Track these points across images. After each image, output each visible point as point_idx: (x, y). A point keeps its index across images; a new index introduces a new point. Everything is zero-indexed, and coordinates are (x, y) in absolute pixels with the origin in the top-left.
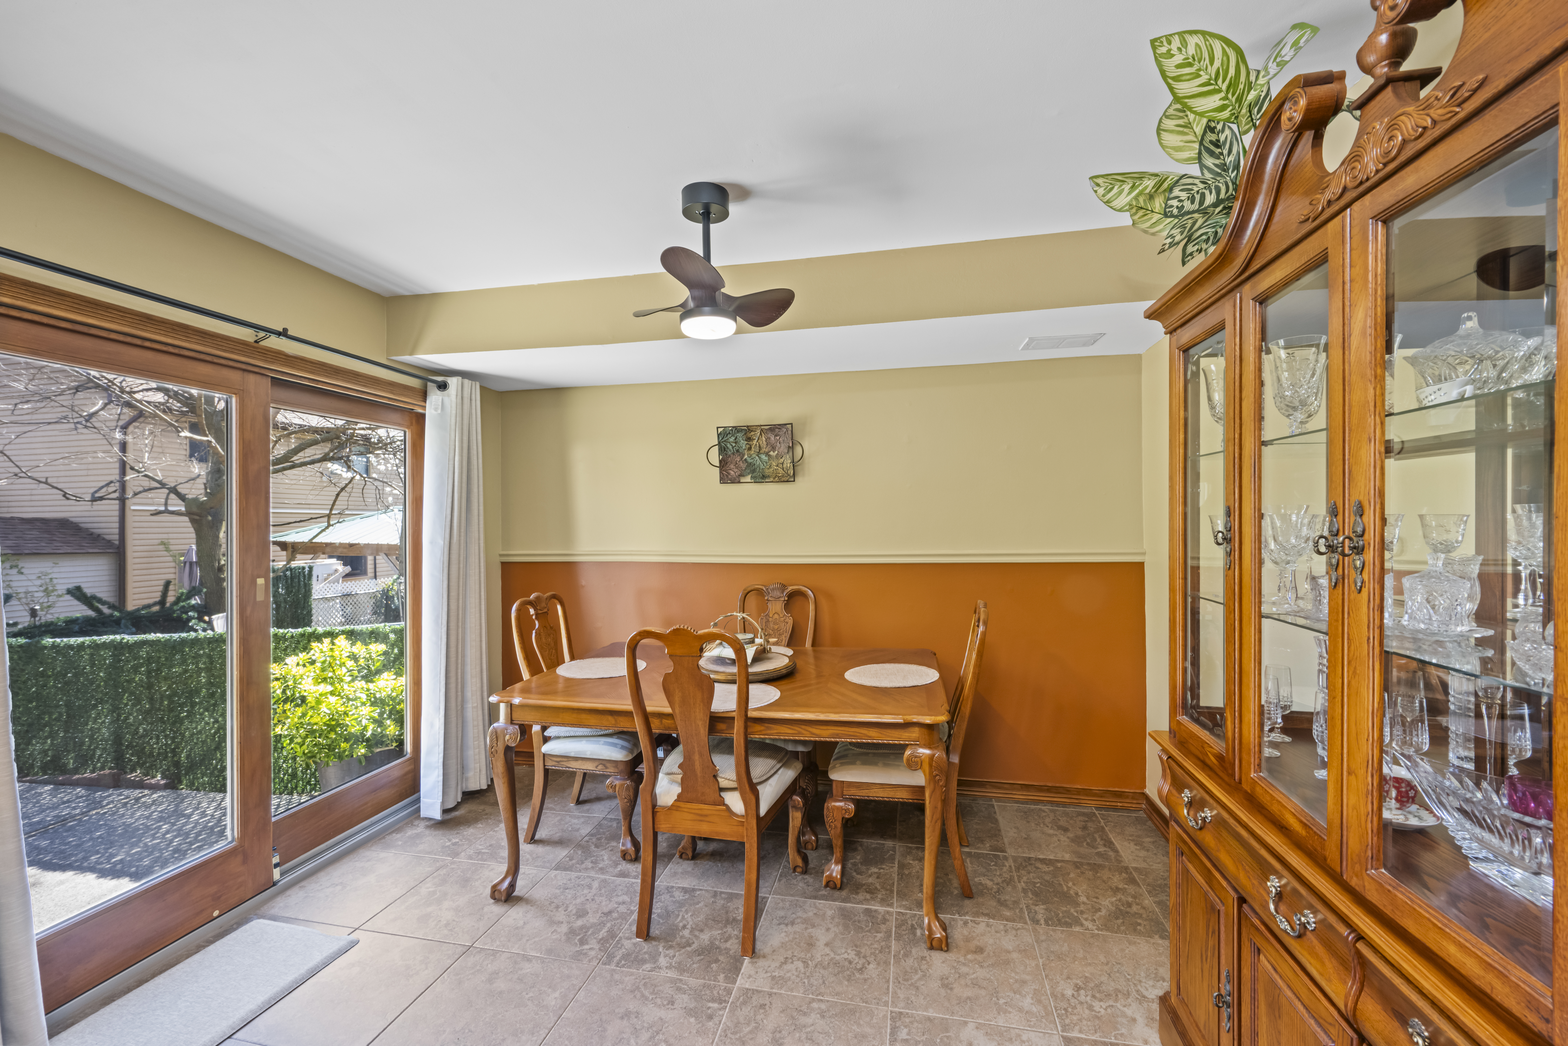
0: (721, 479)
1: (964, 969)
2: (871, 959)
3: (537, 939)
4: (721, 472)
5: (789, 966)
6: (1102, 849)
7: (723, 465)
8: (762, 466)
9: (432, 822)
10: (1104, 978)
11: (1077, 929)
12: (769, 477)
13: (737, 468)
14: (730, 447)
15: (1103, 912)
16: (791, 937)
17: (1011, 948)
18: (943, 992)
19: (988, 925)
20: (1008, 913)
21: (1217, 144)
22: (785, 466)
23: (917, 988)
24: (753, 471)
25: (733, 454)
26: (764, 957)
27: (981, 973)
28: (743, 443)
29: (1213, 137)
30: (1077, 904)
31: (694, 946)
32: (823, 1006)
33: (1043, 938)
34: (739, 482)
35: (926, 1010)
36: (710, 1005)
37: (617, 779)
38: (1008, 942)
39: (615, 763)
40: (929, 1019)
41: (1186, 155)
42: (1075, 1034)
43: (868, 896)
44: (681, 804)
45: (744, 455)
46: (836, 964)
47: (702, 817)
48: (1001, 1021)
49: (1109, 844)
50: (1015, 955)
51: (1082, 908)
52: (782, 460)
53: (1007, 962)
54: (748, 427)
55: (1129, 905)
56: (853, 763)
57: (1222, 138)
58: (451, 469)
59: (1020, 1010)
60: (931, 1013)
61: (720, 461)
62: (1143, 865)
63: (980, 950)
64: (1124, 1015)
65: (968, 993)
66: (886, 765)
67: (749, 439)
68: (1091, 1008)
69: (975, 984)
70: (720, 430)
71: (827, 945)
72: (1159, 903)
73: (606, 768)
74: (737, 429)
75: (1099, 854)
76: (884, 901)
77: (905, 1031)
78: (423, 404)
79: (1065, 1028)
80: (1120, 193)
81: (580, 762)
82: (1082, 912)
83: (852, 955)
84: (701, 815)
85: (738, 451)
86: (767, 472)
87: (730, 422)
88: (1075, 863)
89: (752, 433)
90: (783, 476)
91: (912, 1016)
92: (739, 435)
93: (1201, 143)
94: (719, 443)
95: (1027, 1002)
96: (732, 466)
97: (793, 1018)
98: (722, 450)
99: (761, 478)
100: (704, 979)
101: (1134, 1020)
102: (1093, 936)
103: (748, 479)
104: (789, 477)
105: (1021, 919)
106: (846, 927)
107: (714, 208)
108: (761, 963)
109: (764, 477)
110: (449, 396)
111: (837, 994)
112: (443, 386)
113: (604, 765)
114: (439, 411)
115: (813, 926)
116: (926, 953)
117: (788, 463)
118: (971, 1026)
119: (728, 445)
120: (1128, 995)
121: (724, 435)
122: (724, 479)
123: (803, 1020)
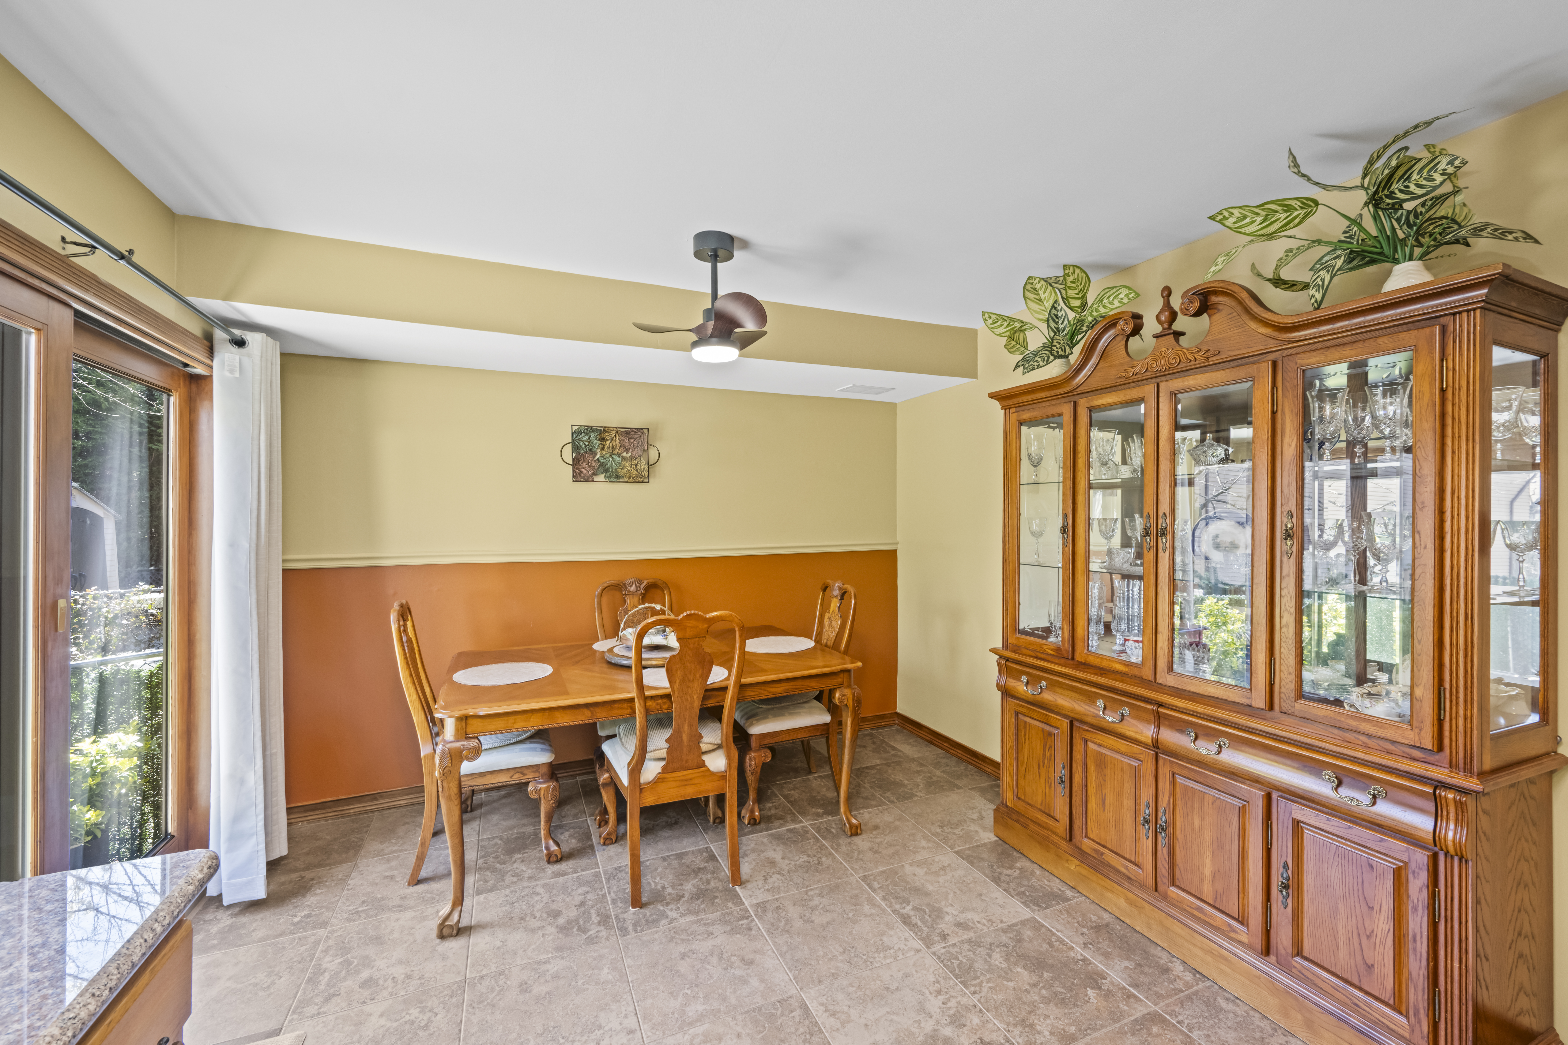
0: (574, 477)
1: (878, 840)
2: (820, 855)
3: (534, 946)
4: (573, 471)
5: (770, 880)
6: (893, 752)
7: (576, 462)
8: (615, 467)
9: (237, 909)
10: (949, 818)
11: (916, 798)
12: (622, 477)
13: (589, 467)
14: (583, 446)
15: (922, 786)
16: (754, 863)
17: (892, 820)
18: (876, 855)
19: (869, 813)
20: (874, 803)
21: (1056, 316)
22: (638, 467)
23: (862, 860)
24: (606, 471)
25: (586, 452)
26: (748, 881)
27: (888, 839)
28: (596, 443)
29: (1056, 313)
30: (905, 786)
31: (687, 896)
32: (817, 891)
33: (903, 809)
34: (593, 481)
35: (877, 868)
36: (741, 923)
37: (541, 783)
38: (888, 818)
39: (535, 767)
40: (882, 872)
41: (1041, 317)
42: (958, 849)
43: (781, 822)
44: (667, 775)
45: (596, 454)
46: (800, 866)
47: (686, 782)
48: (919, 857)
49: (894, 748)
50: (897, 823)
51: (909, 787)
52: (635, 462)
53: (896, 828)
54: (604, 427)
55: (931, 778)
56: (766, 718)
57: (1060, 315)
58: (256, 451)
59: (924, 848)
60: (881, 869)
61: (573, 460)
62: (920, 755)
63: (876, 827)
64: (972, 831)
65: (891, 851)
66: (791, 714)
67: (603, 439)
68: (954, 833)
69: (890, 845)
70: (575, 428)
71: (783, 858)
72: (943, 772)
73: (524, 775)
74: (591, 429)
75: (893, 755)
76: (795, 820)
77: (876, 883)
78: (208, 361)
79: (951, 847)
80: (1002, 325)
81: (489, 777)
82: (911, 789)
83: (806, 858)
84: (686, 780)
85: (590, 450)
86: (620, 472)
87: (583, 420)
88: (885, 764)
89: (607, 434)
90: (637, 477)
91: (872, 875)
92: (593, 434)
93: (1050, 314)
94: (573, 440)
95: (924, 843)
96: (584, 465)
97: (804, 905)
98: (576, 448)
99: (615, 477)
100: (718, 911)
101: (977, 831)
102: (927, 799)
103: (602, 477)
104: (642, 478)
105: (884, 804)
106: (785, 844)
107: (721, 253)
108: (749, 885)
109: (618, 477)
110: (249, 356)
111: (818, 882)
112: (240, 343)
113: (522, 773)
114: (237, 375)
115: (763, 852)
116: (849, 840)
117: (643, 465)
118: (907, 866)
119: (582, 444)
120: (965, 821)
121: (579, 433)
122: (577, 477)
123: (812, 904)
